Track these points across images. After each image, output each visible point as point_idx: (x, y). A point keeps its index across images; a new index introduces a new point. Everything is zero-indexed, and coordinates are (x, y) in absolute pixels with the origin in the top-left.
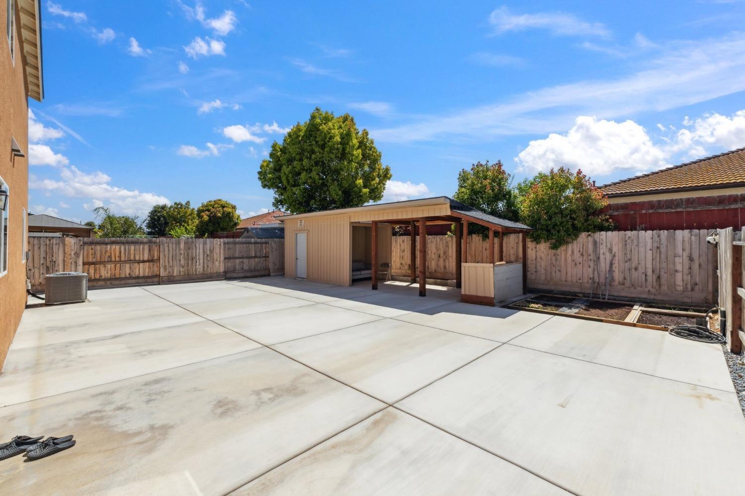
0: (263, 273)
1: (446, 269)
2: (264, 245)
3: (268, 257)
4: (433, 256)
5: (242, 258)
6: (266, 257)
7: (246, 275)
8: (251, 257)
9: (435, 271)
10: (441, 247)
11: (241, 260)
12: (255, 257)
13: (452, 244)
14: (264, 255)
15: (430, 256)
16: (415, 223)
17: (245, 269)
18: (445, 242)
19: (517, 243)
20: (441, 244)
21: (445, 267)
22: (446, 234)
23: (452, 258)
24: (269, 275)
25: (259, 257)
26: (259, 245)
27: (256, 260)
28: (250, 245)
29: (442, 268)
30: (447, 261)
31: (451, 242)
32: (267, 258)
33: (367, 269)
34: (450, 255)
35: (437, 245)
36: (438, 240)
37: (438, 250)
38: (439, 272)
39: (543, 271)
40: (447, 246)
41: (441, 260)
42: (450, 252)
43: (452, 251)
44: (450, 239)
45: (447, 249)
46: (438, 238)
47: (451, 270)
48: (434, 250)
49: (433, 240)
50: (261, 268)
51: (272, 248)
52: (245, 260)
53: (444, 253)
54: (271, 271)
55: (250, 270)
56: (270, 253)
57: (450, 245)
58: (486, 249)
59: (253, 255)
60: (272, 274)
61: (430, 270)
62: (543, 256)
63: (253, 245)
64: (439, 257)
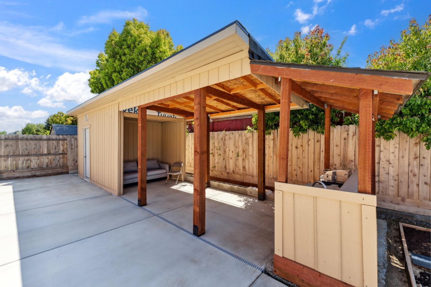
0: (60, 170)
1: (246, 170)
2: (61, 142)
3: (66, 154)
4: (231, 154)
5: (28, 155)
6: (64, 154)
7: (34, 174)
8: (42, 155)
9: (233, 171)
10: (240, 144)
11: (26, 158)
12: (49, 154)
13: (253, 140)
14: (61, 152)
15: (227, 154)
16: (209, 115)
17: (32, 167)
18: (244, 138)
19: (345, 139)
20: (240, 141)
21: (244, 168)
22: (246, 129)
23: (253, 157)
24: (67, 173)
25: (55, 154)
26: (54, 142)
27: (50, 157)
28: (41, 142)
29: (241, 168)
30: (247, 161)
31: (251, 138)
32: (66, 156)
33: (160, 168)
34: (250, 153)
35: (235, 142)
36: (237, 135)
37: (236, 147)
38: (238, 174)
39: (392, 183)
40: (247, 143)
41: (240, 159)
42: (250, 150)
43: (253, 150)
44: (249, 135)
45: (246, 146)
46: (236, 133)
47: (251, 171)
48: (232, 148)
49: (231, 136)
50: (56, 165)
51: (72, 145)
52: (32, 158)
53: (244, 151)
54: (69, 168)
55: (41, 168)
56: (69, 150)
57: (250, 141)
58: (296, 148)
59: (45, 152)
60: (70, 172)
61: (227, 171)
62: (392, 157)
63: (45, 142)
64: (238, 156)
